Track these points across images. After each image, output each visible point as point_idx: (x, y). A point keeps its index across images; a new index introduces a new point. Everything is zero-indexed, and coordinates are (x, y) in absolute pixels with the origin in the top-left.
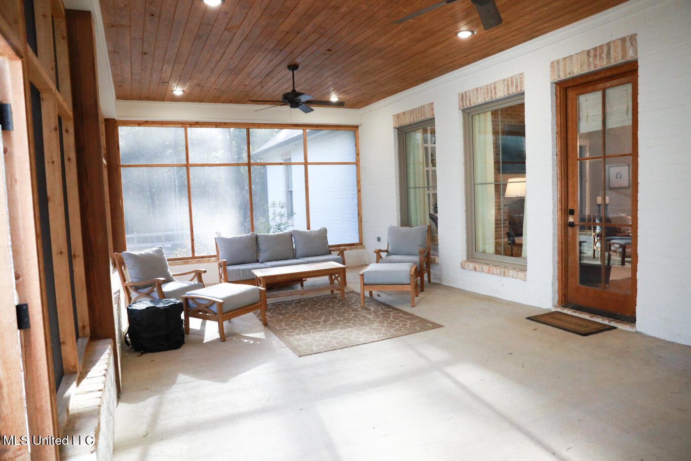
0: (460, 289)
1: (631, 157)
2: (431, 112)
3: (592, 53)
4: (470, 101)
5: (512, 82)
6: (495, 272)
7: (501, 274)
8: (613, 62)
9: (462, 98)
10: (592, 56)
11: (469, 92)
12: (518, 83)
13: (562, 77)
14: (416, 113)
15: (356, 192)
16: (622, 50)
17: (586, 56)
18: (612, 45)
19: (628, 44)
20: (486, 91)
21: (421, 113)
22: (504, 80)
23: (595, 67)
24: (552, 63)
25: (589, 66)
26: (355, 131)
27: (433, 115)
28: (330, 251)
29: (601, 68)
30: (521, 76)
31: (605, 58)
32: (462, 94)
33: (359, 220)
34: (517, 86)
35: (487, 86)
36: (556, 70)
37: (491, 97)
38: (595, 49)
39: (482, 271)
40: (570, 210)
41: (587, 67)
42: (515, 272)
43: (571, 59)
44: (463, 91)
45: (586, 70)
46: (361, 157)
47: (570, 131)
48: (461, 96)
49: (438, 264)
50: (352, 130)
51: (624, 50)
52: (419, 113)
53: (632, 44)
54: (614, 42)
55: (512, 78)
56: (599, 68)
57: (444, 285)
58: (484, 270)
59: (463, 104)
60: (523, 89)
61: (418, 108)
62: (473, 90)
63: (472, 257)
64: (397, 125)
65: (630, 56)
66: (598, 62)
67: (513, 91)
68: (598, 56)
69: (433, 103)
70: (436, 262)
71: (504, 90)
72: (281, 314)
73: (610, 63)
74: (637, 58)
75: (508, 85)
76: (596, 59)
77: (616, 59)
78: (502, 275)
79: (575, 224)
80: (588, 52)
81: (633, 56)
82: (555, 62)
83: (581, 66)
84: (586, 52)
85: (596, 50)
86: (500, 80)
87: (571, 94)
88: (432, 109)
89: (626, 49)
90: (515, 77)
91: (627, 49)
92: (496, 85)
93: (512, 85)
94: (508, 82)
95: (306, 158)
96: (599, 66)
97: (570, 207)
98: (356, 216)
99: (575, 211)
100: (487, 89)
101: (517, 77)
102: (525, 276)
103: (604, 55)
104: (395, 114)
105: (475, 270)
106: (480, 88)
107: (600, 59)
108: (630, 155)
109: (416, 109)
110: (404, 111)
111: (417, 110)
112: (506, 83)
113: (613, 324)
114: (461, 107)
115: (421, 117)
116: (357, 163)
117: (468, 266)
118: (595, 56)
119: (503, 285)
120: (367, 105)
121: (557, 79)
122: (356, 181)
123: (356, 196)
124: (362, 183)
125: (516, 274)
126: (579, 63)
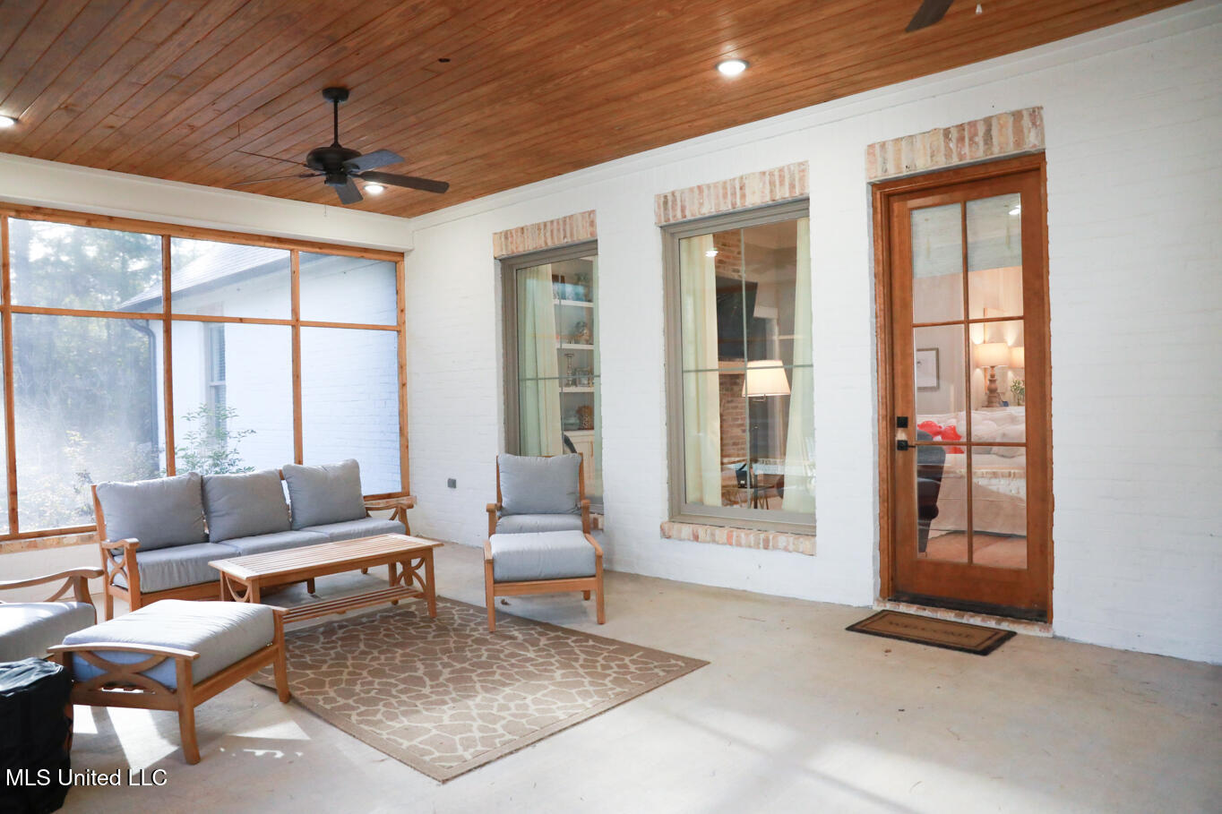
0: (659, 578)
1: (1022, 321)
2: (589, 229)
3: (954, 135)
4: (683, 210)
5: (782, 178)
6: (743, 542)
7: (759, 544)
8: (996, 153)
9: (666, 203)
10: (954, 140)
11: (682, 192)
12: (794, 180)
13: (892, 174)
14: (552, 231)
15: (396, 388)
16: (1014, 133)
17: (942, 138)
18: (994, 123)
19: (1026, 122)
20: (721, 191)
21: (564, 230)
22: (764, 173)
23: (961, 160)
24: (871, 146)
25: (948, 155)
26: (396, 263)
27: (593, 234)
28: (368, 509)
29: (972, 161)
30: (803, 167)
31: (981, 144)
32: (666, 197)
33: (401, 446)
34: (792, 186)
35: (725, 183)
36: (880, 159)
37: (734, 205)
38: (961, 127)
39: (714, 541)
40: (898, 418)
41: (943, 159)
42: (791, 539)
43: (912, 142)
44: (668, 190)
45: (941, 163)
46: (409, 315)
47: (897, 273)
48: (662, 199)
49: (602, 530)
50: (390, 261)
51: (1019, 131)
52: (559, 230)
53: (1034, 124)
54: (999, 117)
55: (781, 170)
56: (968, 160)
57: (621, 573)
58: (717, 539)
59: (666, 214)
60: (806, 191)
61: (558, 221)
62: (691, 190)
63: (679, 514)
64: (504, 253)
65: (1031, 143)
66: (966, 150)
67: (783, 193)
68: (967, 140)
69: (593, 212)
70: (600, 526)
71: (763, 192)
72: (306, 666)
73: (992, 154)
74: (1044, 149)
75: (772, 183)
76: (964, 145)
77: (1004, 146)
78: (761, 546)
79: (909, 443)
80: (947, 132)
81: (1036, 143)
82: (877, 147)
83: (932, 157)
84: (942, 131)
85: (964, 130)
86: (753, 174)
87: (896, 206)
88: (592, 224)
89: (1022, 131)
90: (789, 169)
91: (1026, 131)
92: (744, 181)
93: (782, 183)
94: (772, 178)
95: (295, 311)
96: (968, 157)
97: (899, 413)
98: (396, 437)
99: (909, 419)
100: (725, 188)
101: (792, 168)
102: (814, 545)
103: (979, 139)
104: (498, 231)
105: (696, 538)
106: (709, 187)
107: (970, 145)
108: (1019, 318)
109: (552, 222)
110: (522, 225)
111: (555, 224)
112: (767, 178)
113: (1006, 626)
114: (663, 219)
115: (565, 237)
116: (399, 329)
117: (680, 531)
118: (961, 139)
119: (760, 567)
120: (433, 210)
121: (879, 176)
122: (396, 366)
123: (396, 397)
124: (409, 369)
125: (794, 544)
126: (929, 152)
